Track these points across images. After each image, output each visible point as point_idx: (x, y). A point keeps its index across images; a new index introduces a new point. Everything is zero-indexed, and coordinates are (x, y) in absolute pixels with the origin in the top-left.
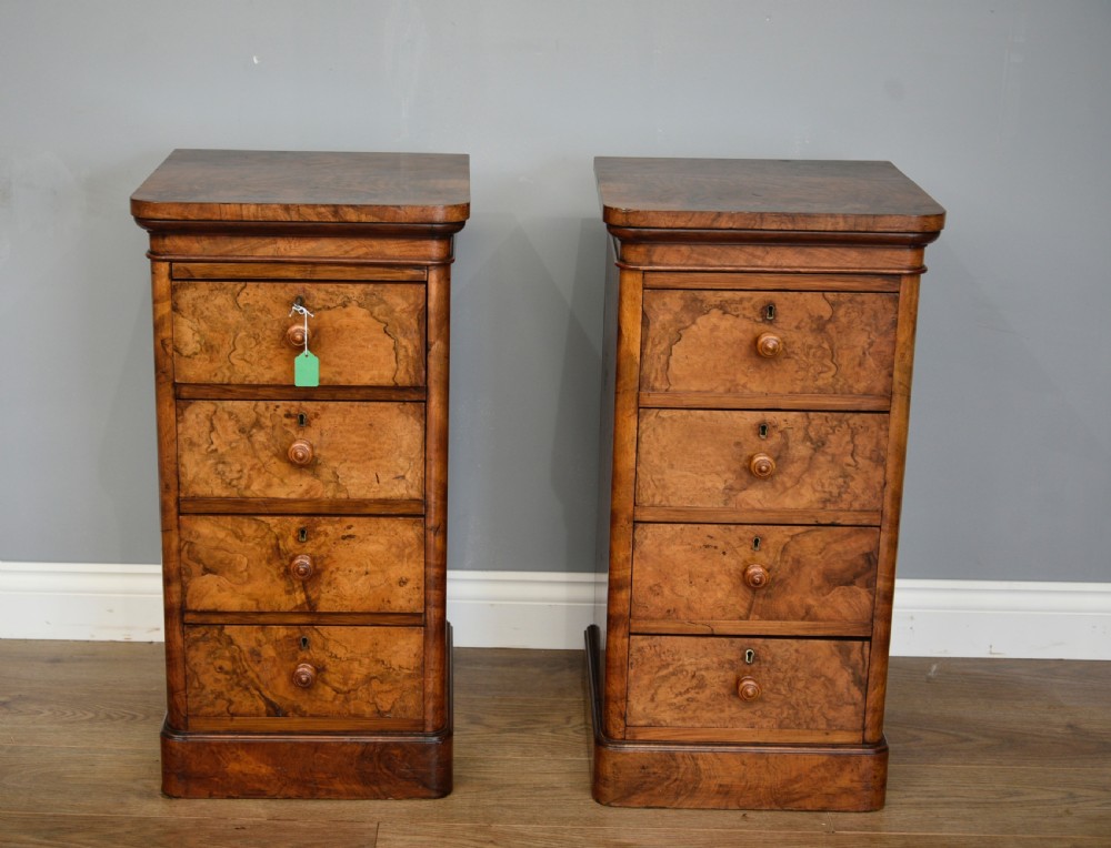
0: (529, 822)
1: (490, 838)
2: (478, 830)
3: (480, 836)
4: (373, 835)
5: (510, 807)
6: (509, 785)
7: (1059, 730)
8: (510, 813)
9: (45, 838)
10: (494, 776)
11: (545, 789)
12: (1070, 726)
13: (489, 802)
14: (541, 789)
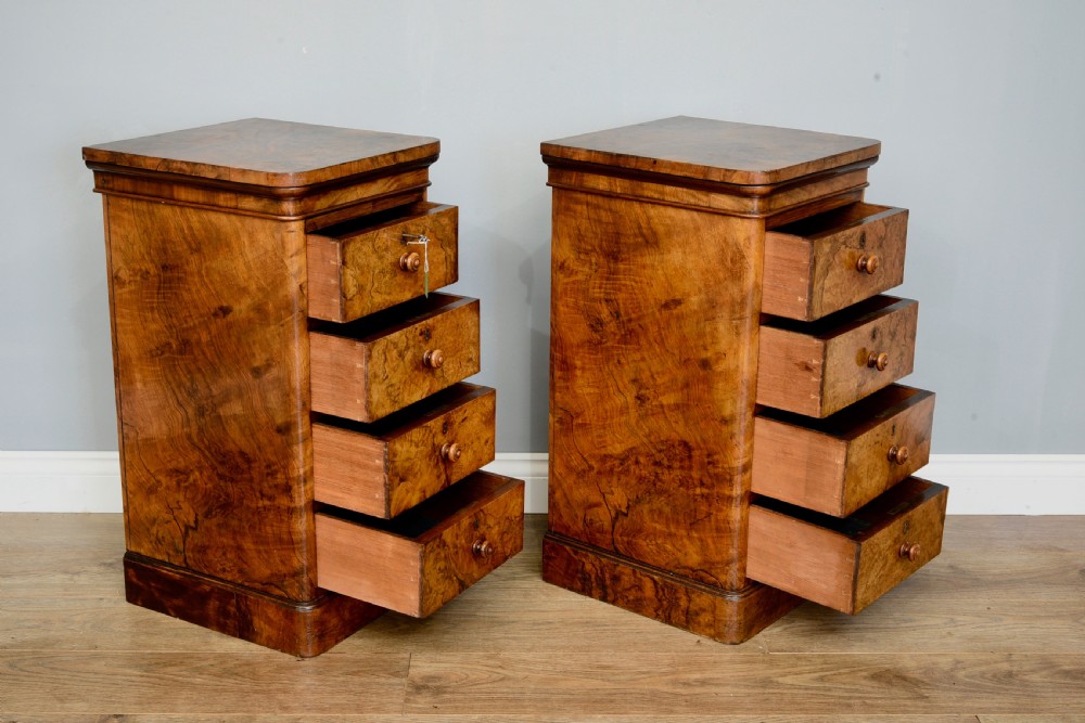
0: (530, 650)
1: (499, 663)
2: (489, 658)
3: (491, 662)
4: (406, 663)
5: (515, 639)
6: (513, 622)
7: (942, 570)
8: (514, 643)
9: (146, 671)
10: (500, 615)
11: (542, 624)
12: (951, 567)
13: (498, 635)
14: (539, 624)
